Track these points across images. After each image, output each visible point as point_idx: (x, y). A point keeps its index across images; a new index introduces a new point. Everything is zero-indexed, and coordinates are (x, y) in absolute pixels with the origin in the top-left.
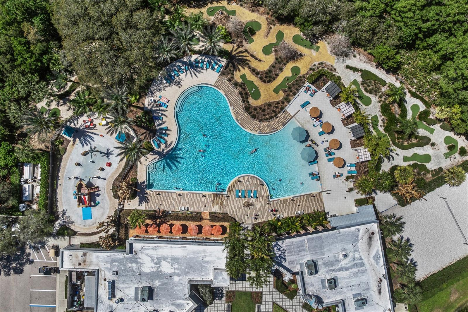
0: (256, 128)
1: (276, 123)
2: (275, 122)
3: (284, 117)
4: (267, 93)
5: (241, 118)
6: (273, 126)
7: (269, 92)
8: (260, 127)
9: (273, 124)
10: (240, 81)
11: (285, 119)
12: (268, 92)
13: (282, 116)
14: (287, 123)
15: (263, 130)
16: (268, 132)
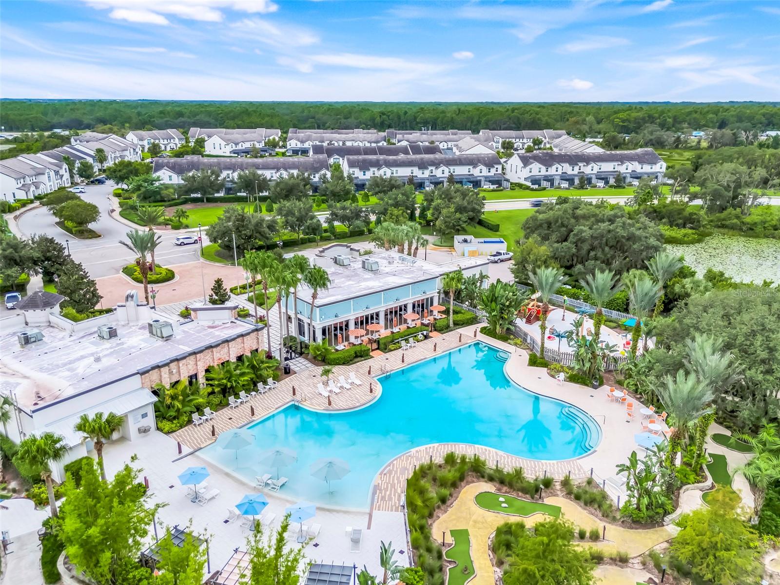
1: (396, 481)
2: (399, 482)
3: (390, 499)
4: (474, 518)
7: (471, 523)
8: (417, 459)
9: (398, 478)
10: (549, 501)
12: (475, 522)
13: (395, 499)
14: (374, 493)
16: (395, 462)
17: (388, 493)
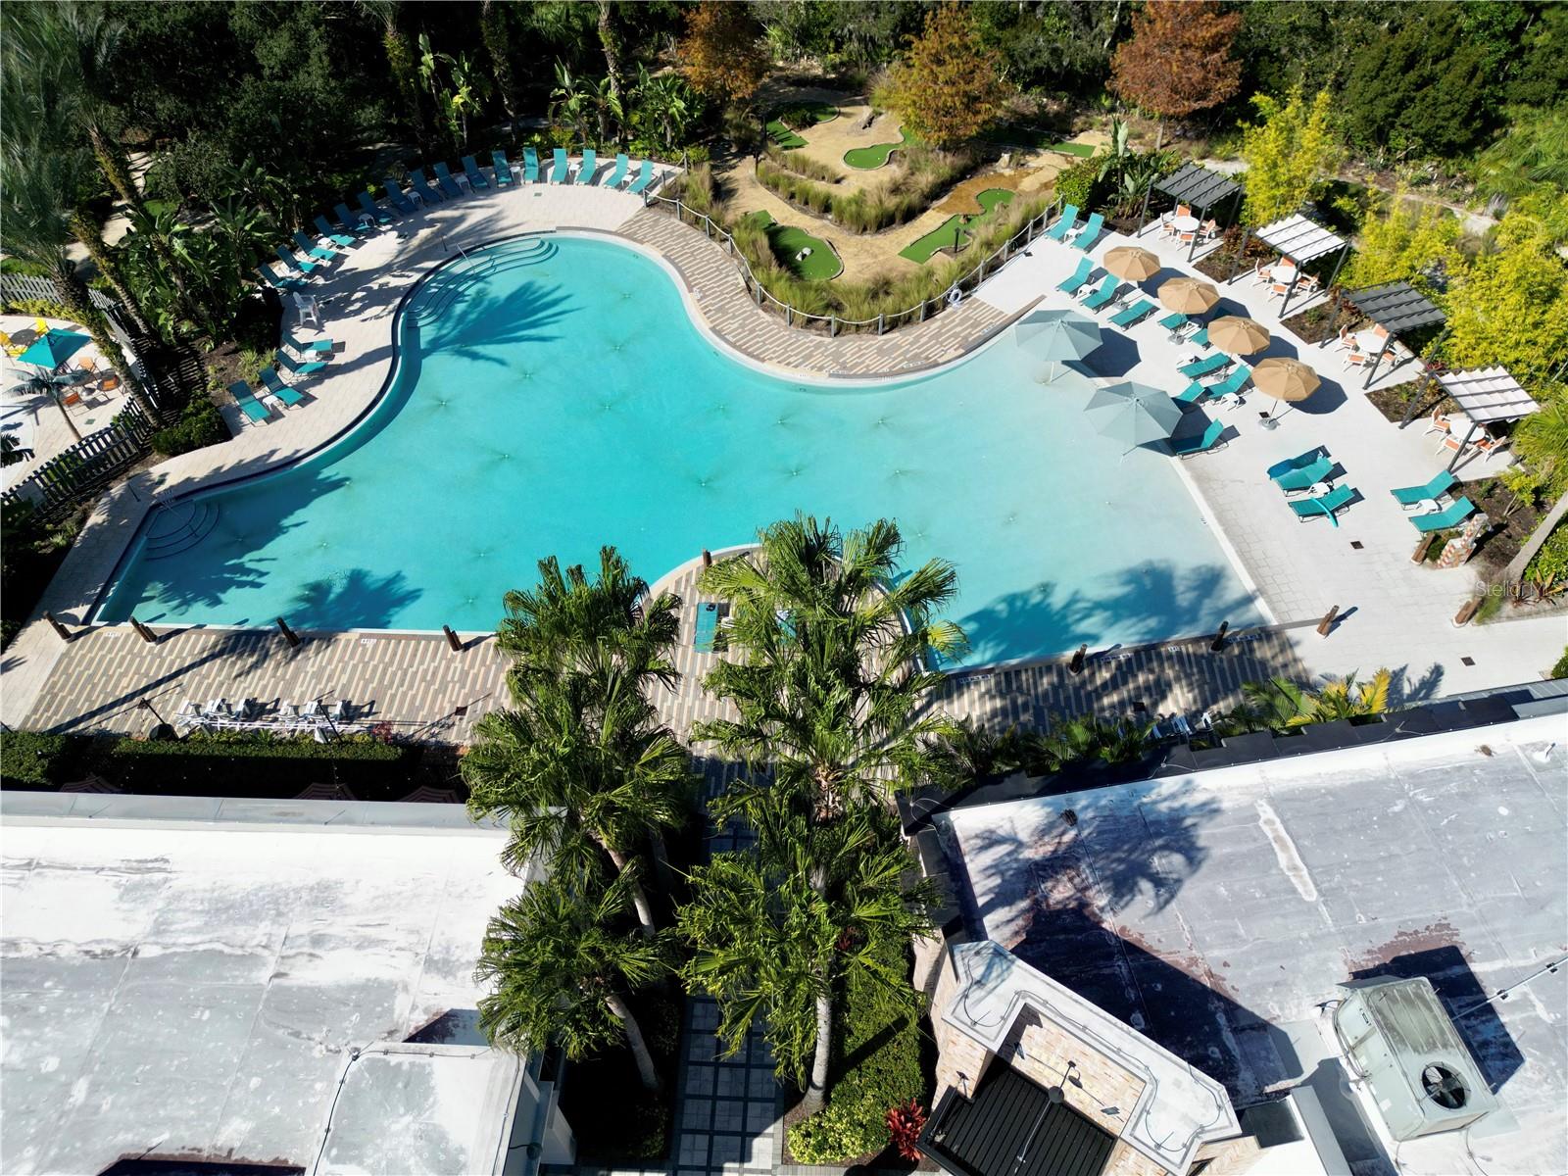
0: (818, 359)
1: (924, 340)
2: (921, 336)
3: (965, 321)
4: (870, 261)
5: (742, 326)
6: (907, 351)
7: (881, 257)
8: (837, 356)
9: (912, 344)
11: (974, 326)
12: (874, 256)
13: (956, 318)
15: (856, 365)
16: (886, 369)
17: (958, 329)
